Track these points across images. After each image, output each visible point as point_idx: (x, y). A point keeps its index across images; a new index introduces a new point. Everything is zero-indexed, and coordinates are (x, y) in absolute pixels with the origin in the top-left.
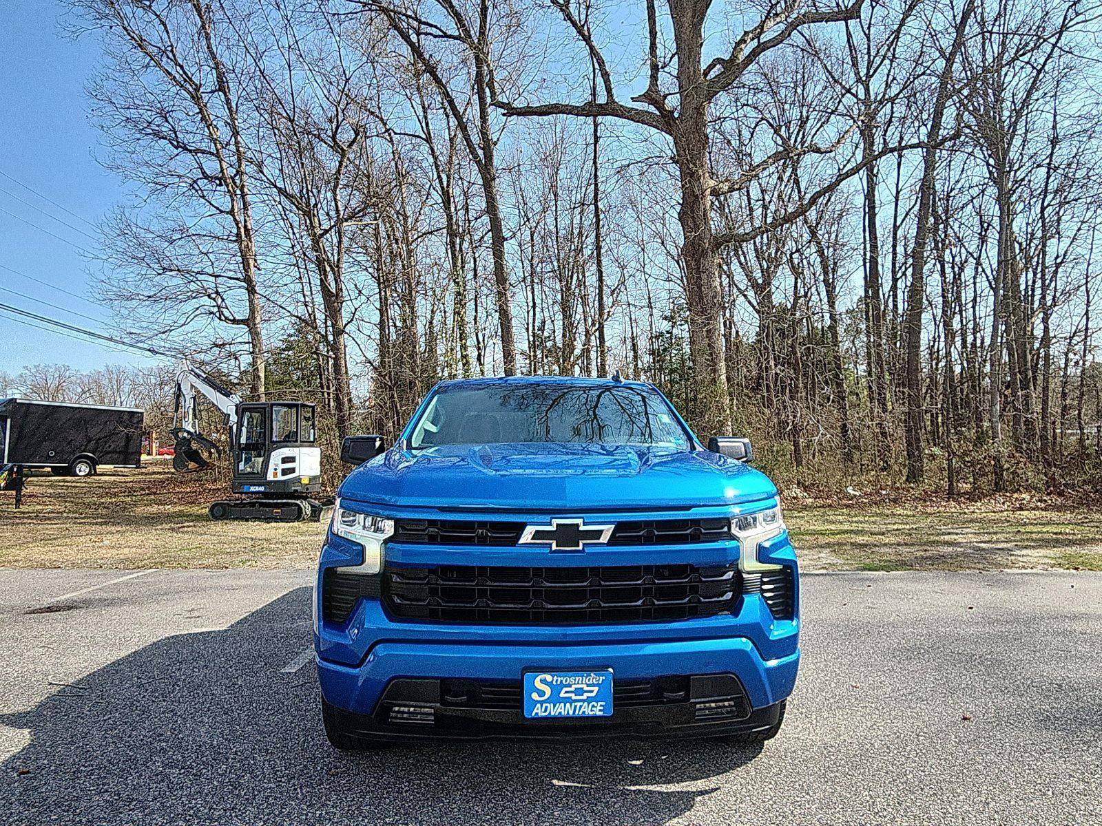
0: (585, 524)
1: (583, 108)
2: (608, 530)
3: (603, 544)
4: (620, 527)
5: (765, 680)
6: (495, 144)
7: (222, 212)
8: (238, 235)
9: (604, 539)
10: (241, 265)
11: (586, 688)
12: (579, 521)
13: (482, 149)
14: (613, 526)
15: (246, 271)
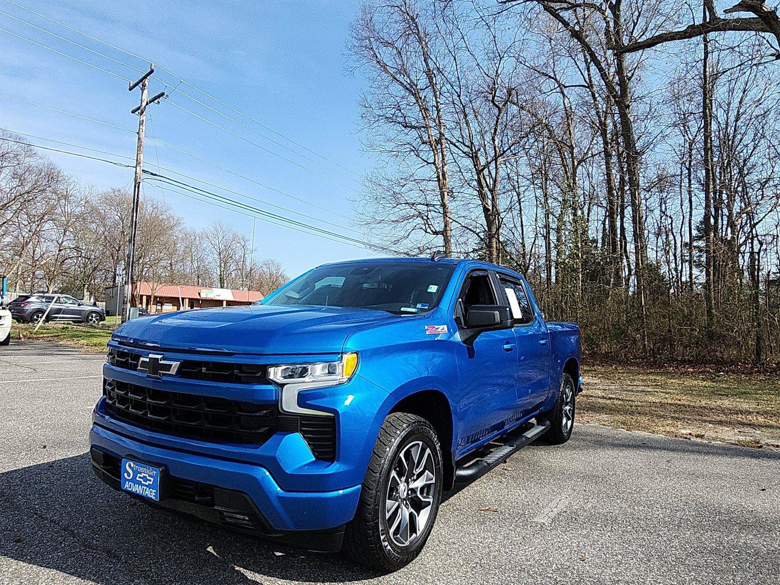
0: (164, 359)
1: (685, 32)
2: (175, 364)
3: (172, 375)
4: (185, 364)
5: (281, 510)
6: (629, 79)
7: (428, 163)
8: (438, 177)
9: (173, 371)
10: (440, 196)
11: (148, 478)
12: (159, 357)
13: (619, 85)
14: (179, 363)
15: (442, 200)
